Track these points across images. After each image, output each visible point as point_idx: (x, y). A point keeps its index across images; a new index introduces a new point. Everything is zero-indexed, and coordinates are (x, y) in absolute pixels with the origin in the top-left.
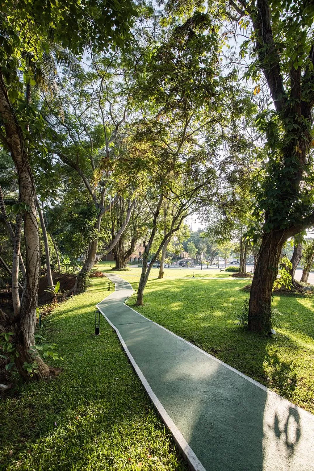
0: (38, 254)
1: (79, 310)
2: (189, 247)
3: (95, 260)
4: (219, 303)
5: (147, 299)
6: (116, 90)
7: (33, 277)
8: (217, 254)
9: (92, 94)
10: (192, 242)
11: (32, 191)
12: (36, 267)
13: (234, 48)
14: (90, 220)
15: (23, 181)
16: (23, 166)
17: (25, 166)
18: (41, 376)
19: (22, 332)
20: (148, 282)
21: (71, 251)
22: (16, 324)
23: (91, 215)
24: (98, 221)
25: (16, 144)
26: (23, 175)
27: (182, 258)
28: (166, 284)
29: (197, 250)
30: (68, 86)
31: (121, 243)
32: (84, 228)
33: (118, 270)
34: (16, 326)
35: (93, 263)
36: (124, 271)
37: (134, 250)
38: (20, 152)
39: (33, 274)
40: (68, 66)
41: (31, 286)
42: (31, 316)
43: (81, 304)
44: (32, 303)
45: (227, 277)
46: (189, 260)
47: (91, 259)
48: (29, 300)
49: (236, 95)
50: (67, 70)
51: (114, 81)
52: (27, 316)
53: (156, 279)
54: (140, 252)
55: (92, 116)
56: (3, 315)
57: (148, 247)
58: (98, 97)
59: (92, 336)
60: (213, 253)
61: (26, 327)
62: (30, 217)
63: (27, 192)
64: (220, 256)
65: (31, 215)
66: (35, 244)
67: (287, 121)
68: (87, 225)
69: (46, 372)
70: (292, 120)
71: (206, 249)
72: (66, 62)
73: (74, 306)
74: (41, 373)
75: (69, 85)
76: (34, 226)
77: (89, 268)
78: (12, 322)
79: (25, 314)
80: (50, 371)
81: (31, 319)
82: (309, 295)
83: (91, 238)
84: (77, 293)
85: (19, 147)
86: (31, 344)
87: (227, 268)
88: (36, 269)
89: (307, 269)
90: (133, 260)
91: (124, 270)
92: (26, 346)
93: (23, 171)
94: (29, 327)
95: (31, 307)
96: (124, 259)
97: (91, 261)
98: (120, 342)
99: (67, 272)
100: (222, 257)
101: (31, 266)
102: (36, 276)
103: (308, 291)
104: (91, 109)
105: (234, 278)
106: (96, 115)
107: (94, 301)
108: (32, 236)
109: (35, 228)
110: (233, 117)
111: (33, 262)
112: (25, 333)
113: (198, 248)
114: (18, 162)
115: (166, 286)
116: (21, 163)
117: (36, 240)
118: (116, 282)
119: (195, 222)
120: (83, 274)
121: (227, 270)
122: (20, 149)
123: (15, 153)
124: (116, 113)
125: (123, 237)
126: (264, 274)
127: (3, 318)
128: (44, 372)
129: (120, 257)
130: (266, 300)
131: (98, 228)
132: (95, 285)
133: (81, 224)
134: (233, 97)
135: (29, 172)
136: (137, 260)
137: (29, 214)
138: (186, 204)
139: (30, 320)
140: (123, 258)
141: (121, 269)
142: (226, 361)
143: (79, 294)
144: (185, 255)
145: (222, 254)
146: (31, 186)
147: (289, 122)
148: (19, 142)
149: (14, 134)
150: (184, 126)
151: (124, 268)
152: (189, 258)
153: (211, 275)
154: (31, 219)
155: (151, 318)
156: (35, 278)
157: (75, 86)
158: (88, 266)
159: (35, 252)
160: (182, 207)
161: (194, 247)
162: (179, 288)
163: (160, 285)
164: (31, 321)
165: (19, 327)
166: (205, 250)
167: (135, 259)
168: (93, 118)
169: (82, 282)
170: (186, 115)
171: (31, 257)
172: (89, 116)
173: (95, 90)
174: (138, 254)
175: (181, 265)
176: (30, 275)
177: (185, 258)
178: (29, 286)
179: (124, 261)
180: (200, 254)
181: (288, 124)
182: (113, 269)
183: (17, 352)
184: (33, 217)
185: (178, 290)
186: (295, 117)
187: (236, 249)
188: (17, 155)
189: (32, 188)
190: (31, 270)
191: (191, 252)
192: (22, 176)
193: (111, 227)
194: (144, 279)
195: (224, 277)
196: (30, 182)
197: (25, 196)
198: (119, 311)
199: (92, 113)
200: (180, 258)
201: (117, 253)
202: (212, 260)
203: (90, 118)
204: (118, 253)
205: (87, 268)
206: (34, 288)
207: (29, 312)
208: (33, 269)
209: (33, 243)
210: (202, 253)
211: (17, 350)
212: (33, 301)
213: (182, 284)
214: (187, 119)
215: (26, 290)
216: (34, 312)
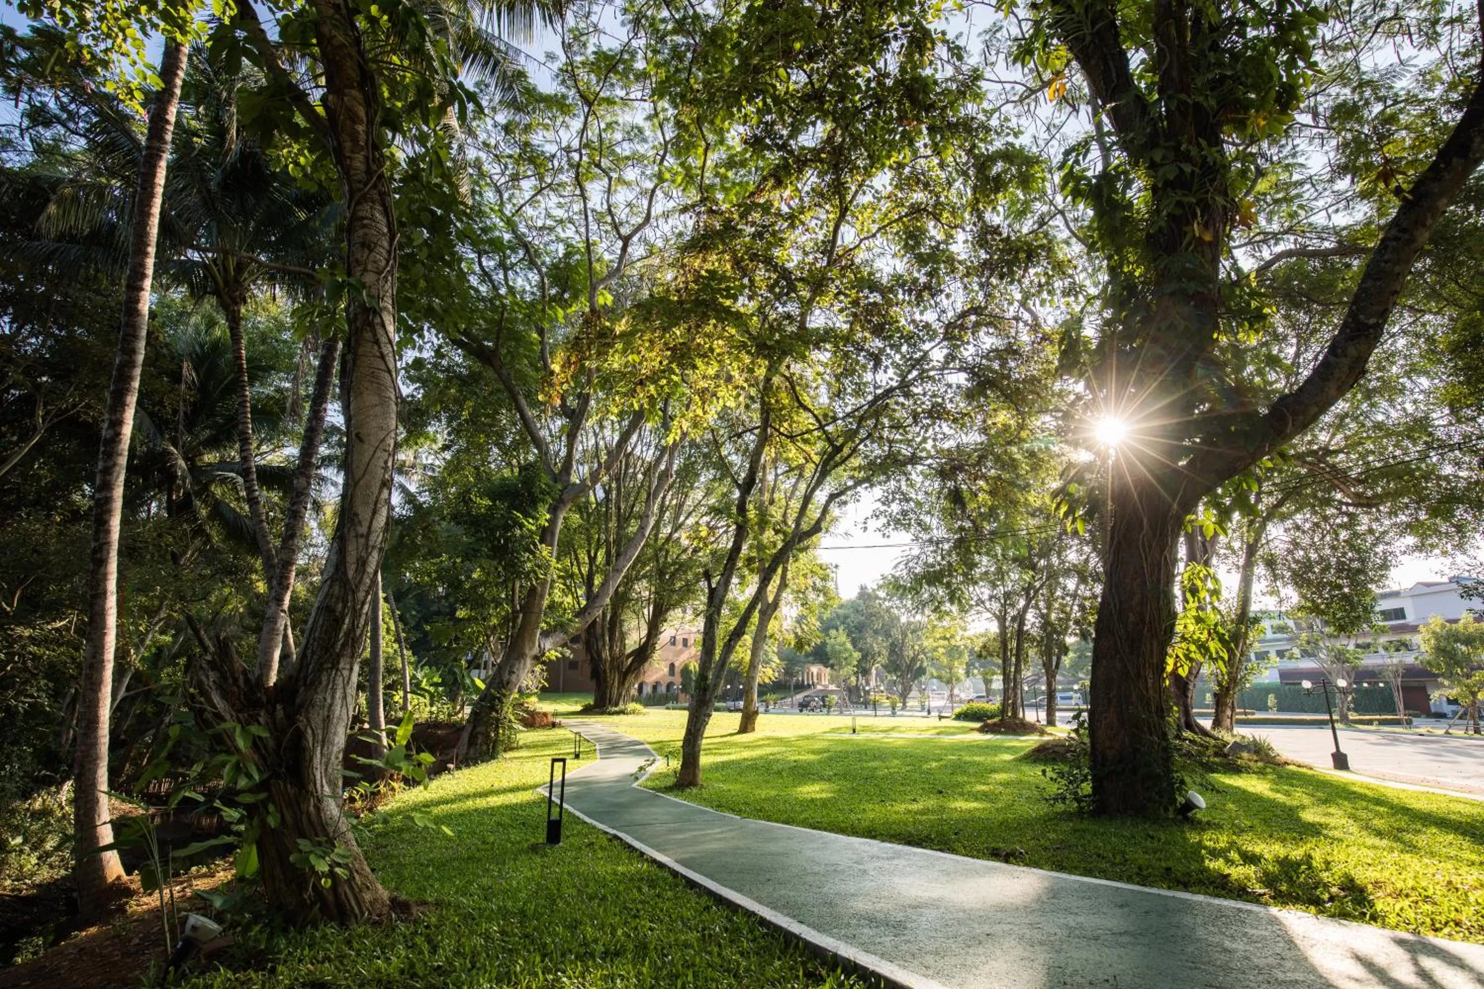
0: (386, 462)
1: (478, 801)
2: (833, 646)
3: (535, 651)
4: (958, 785)
5: (709, 776)
6: (626, 145)
7: (362, 541)
8: (921, 671)
9: (554, 156)
10: (841, 628)
11: (388, 261)
12: (376, 504)
13: (965, 37)
14: (526, 515)
15: (365, 226)
16: (366, 184)
17: (375, 186)
18: (357, 911)
19: (300, 735)
20: (704, 741)
21: (450, 644)
22: (279, 707)
23: (534, 502)
24: (553, 522)
25: (354, 119)
26: (365, 210)
27: (809, 686)
28: (769, 745)
29: (857, 655)
30: (487, 132)
31: (615, 624)
32: (507, 540)
33: (603, 713)
34: (280, 713)
35: (529, 662)
36: (622, 717)
37: (657, 647)
38: (362, 143)
39: (363, 530)
40: (492, 73)
41: (351, 573)
42: (339, 681)
43: (485, 785)
44: (347, 635)
45: (964, 733)
46: (832, 692)
47: (523, 648)
48: (339, 622)
49: (981, 140)
50: (487, 86)
51: (621, 121)
52: (324, 679)
53: (731, 735)
54: (672, 666)
55: (549, 222)
56: (237, 665)
57: (721, 589)
58: (571, 165)
59: (534, 849)
60: (909, 667)
61: (317, 719)
62: (375, 335)
63: (371, 258)
64: (933, 677)
65: (380, 331)
66: (382, 428)
67: (1158, 156)
68: (518, 532)
69: (376, 900)
70: (1171, 155)
71: (885, 652)
72: (487, 63)
73: (462, 791)
74: (356, 899)
75: (490, 127)
76: (383, 367)
77: (514, 678)
78: (264, 699)
79: (320, 670)
80: (393, 900)
81: (339, 694)
82: (1251, 764)
83: (528, 573)
84: (468, 761)
85: (361, 128)
86: (327, 789)
87: (957, 710)
88: (375, 512)
89: (1228, 689)
90: (648, 690)
91: (622, 712)
92: (311, 788)
93: (364, 199)
94: (327, 720)
95: (344, 646)
96: (624, 676)
97: (522, 656)
98: (642, 854)
99: (431, 713)
100: (939, 678)
101: (358, 501)
102: (373, 538)
103: (1245, 755)
104: (551, 201)
105: (989, 736)
106: (561, 221)
107: (531, 781)
108: (374, 399)
109: (387, 375)
110: (977, 201)
111: (368, 487)
112: (310, 739)
113: (860, 650)
114: (352, 172)
115: (768, 750)
116: (362, 176)
117: (385, 414)
118: (599, 740)
119: (865, 529)
120: (494, 698)
121: (958, 717)
122: (362, 137)
123: (348, 145)
124: (622, 214)
125: (621, 600)
126: (1132, 618)
127: (236, 680)
128: (367, 896)
129: (612, 668)
130: (1148, 704)
131: (551, 545)
132: (527, 747)
133: (497, 528)
134: (974, 146)
135: (383, 205)
136: (663, 689)
137: (371, 325)
138: (842, 445)
139: (333, 698)
140: (620, 672)
141: (614, 709)
142: (1061, 868)
143: (475, 764)
144: (819, 676)
145: (937, 669)
146: (386, 244)
147: (1164, 158)
148: (361, 112)
149: (353, 87)
150: (832, 225)
151: (621, 706)
152: (833, 687)
153: (911, 729)
154: (377, 342)
155: (739, 812)
156: (367, 546)
157: (507, 129)
158: (511, 672)
159: (378, 454)
160: (831, 456)
161: (849, 646)
162: (813, 752)
163: (747, 747)
164: (338, 702)
165: (291, 718)
166: (883, 660)
167: (655, 688)
168: (551, 229)
169: (488, 724)
170: (838, 188)
171: (363, 467)
172: (540, 224)
173: (564, 144)
174: (666, 670)
175: (804, 706)
176: (352, 534)
177: (819, 687)
178: (345, 573)
179: (622, 683)
180: (865, 672)
181: (1162, 165)
182: (587, 711)
183: (271, 808)
184: (384, 339)
185: (812, 757)
186: (1179, 144)
187: (984, 647)
188: (352, 152)
189: (389, 252)
190: (356, 515)
191: (840, 664)
192: (361, 214)
193: (585, 570)
194: (705, 695)
195: (953, 734)
196: (384, 234)
197: (365, 270)
198: (623, 799)
199: (549, 215)
200: (800, 687)
201: (599, 655)
202: (904, 696)
203: (541, 228)
204: (606, 654)
205: (506, 677)
206: (360, 582)
207: (335, 666)
208: (364, 514)
209: (374, 424)
210: (874, 671)
211: (274, 803)
212: (353, 627)
213: (818, 746)
214: (842, 198)
215: (331, 587)
216: (351, 669)
